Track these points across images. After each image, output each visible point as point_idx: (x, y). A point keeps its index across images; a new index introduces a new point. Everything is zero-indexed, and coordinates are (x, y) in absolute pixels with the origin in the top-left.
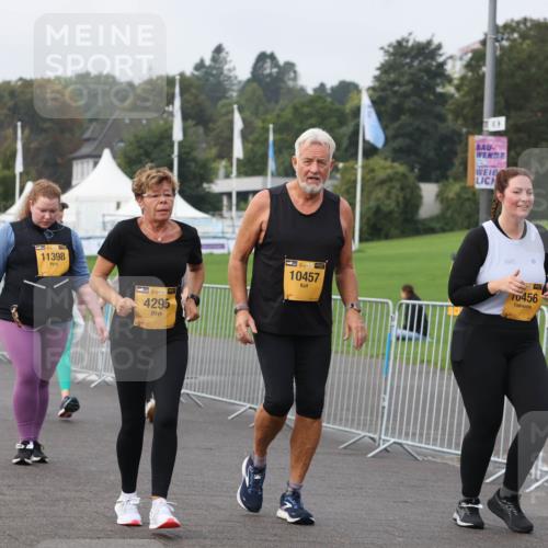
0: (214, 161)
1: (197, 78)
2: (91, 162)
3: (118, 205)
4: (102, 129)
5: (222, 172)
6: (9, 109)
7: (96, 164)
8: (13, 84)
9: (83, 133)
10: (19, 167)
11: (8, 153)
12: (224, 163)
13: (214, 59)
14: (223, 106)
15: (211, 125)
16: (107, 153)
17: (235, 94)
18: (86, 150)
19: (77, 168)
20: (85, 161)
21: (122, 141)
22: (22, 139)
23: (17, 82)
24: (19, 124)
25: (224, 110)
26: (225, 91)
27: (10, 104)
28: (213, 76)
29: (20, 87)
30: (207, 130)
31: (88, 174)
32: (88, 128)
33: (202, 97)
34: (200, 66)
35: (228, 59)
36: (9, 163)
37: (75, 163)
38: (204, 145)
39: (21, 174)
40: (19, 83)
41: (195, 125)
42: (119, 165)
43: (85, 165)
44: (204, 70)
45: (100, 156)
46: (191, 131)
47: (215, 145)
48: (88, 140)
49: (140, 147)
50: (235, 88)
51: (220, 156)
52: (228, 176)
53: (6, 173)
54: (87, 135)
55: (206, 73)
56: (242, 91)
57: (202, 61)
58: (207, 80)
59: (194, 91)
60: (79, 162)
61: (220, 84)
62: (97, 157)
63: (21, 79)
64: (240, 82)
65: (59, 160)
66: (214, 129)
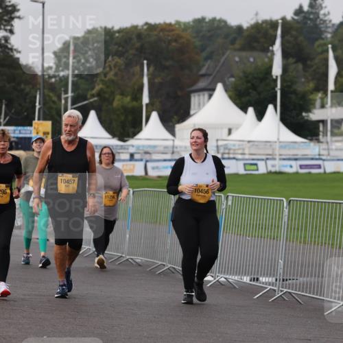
0: (312, 93)
1: (297, 22)
2: (206, 95)
3: (230, 132)
4: (216, 66)
5: (318, 103)
6: (137, 49)
7: (210, 96)
8: (139, 28)
9: (200, 69)
10: (146, 99)
11: (136, 87)
12: (320, 95)
13: (311, 6)
14: (318, 46)
15: (309, 62)
16: (220, 87)
17: (329, 36)
18: (202, 84)
19: (195, 100)
20: (201, 93)
21: (232, 76)
22: (148, 75)
23: (142, 26)
24: (145, 62)
25: (320, 50)
26: (321, 32)
27: (138, 45)
28: (310, 19)
29: (146, 30)
30: (306, 67)
31: (204, 105)
32: (203, 66)
33: (301, 38)
34: (299, 11)
35: (324, 5)
36: (137, 96)
37: (192, 95)
38: (303, 80)
39: (147, 105)
40: (145, 27)
41: (296, 62)
42: (231, 98)
43: (201, 97)
44: (303, 15)
45: (214, 90)
46: (292, 67)
47: (313, 79)
48: (203, 76)
49: (248, 82)
50: (330, 30)
51: (317, 89)
52: (323, 106)
53: (135, 103)
54: (203, 71)
55: (305, 18)
56: (335, 33)
57: (301, 7)
58: (306, 23)
59: (294, 33)
60: (196, 94)
61: (316, 27)
62: (211, 90)
63: (146, 24)
64: (333, 25)
65: (179, 93)
66: (312, 66)
